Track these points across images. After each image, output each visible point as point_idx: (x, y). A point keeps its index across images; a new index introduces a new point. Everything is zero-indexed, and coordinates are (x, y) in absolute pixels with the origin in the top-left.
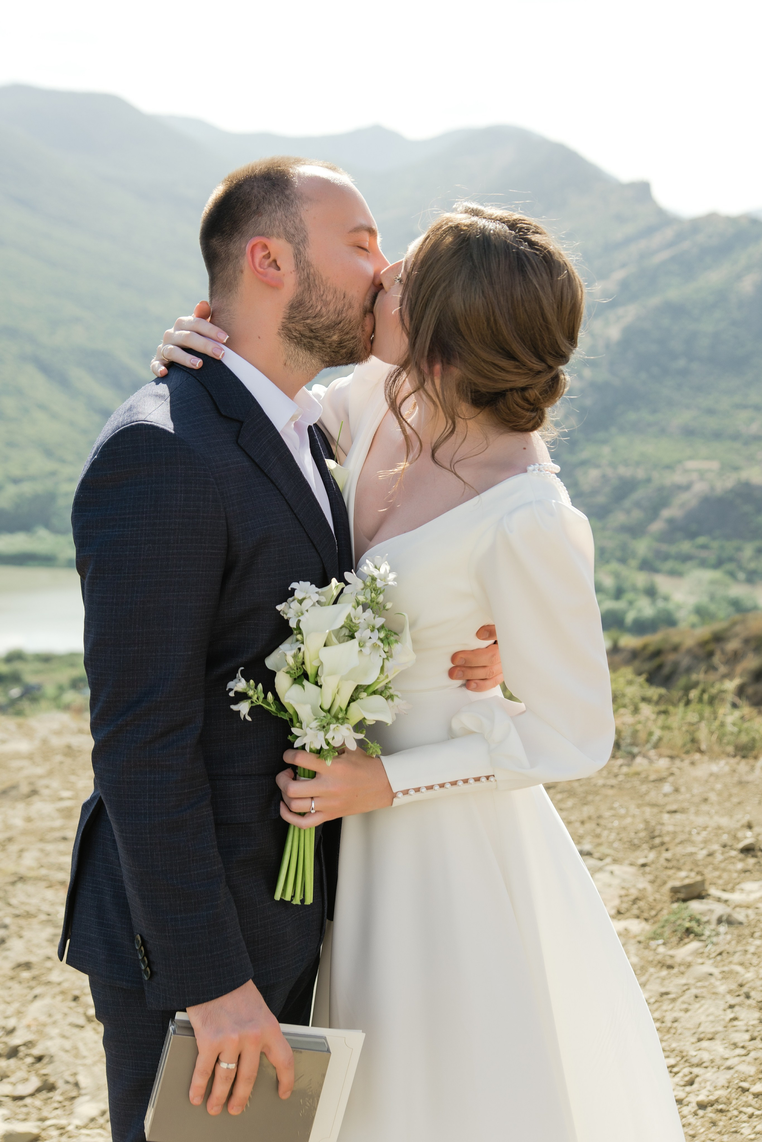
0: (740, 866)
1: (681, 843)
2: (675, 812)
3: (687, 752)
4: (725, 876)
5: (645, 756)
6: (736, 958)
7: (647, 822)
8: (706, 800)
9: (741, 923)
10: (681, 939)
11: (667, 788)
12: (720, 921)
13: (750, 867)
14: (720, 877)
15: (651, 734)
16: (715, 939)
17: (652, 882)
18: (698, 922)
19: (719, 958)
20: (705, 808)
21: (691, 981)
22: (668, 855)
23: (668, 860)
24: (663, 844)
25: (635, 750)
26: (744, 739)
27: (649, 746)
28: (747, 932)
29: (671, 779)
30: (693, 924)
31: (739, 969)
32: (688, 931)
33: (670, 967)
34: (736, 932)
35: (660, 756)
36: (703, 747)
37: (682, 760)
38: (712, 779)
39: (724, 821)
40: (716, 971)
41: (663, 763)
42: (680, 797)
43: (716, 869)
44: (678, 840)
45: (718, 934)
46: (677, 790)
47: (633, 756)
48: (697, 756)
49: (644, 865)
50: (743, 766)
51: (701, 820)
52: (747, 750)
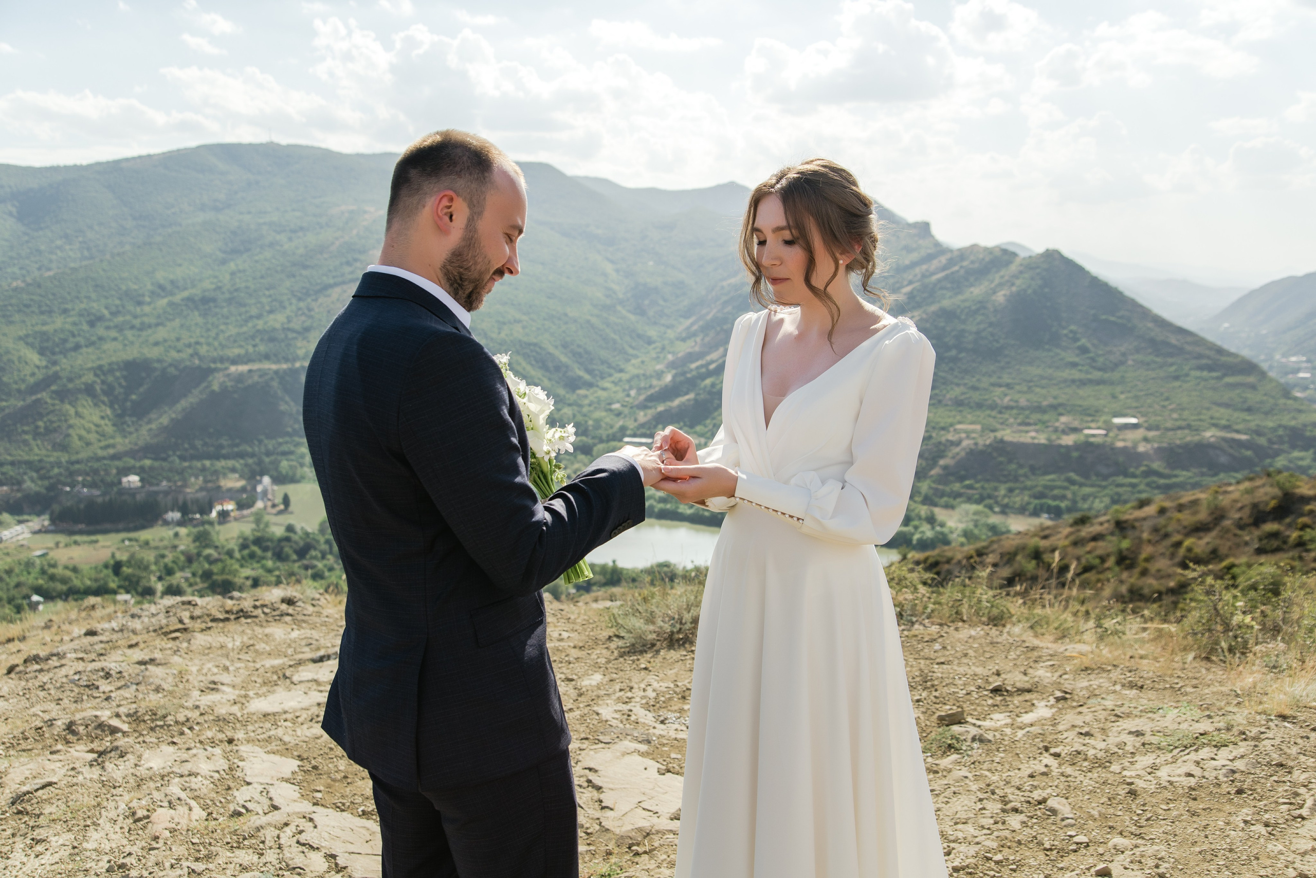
0: (990, 702)
1: (947, 685)
2: (943, 663)
3: (953, 622)
4: (979, 709)
5: (921, 623)
6: (985, 766)
7: (921, 670)
8: (966, 655)
9: (990, 741)
10: (944, 752)
11: (937, 646)
12: (974, 739)
13: (998, 703)
14: (975, 710)
15: (926, 607)
16: (969, 753)
17: (923, 713)
18: (957, 740)
19: (972, 766)
20: (965, 660)
21: (951, 782)
22: (937, 694)
23: (935, 697)
24: (933, 686)
25: (914, 619)
26: (995, 612)
27: (924, 617)
28: (994, 747)
29: (940, 640)
30: (954, 741)
31: (987, 773)
32: (950, 746)
33: (937, 772)
34: (986, 747)
35: (933, 624)
36: (965, 618)
37: (949, 626)
38: (971, 640)
39: (979, 670)
40: (969, 775)
41: (935, 629)
42: (948, 653)
43: (972, 704)
44: (944, 684)
45: (972, 749)
46: (944, 648)
47: (913, 623)
48: (960, 624)
49: (918, 701)
50: (994, 632)
51: (961, 670)
52: (997, 620)
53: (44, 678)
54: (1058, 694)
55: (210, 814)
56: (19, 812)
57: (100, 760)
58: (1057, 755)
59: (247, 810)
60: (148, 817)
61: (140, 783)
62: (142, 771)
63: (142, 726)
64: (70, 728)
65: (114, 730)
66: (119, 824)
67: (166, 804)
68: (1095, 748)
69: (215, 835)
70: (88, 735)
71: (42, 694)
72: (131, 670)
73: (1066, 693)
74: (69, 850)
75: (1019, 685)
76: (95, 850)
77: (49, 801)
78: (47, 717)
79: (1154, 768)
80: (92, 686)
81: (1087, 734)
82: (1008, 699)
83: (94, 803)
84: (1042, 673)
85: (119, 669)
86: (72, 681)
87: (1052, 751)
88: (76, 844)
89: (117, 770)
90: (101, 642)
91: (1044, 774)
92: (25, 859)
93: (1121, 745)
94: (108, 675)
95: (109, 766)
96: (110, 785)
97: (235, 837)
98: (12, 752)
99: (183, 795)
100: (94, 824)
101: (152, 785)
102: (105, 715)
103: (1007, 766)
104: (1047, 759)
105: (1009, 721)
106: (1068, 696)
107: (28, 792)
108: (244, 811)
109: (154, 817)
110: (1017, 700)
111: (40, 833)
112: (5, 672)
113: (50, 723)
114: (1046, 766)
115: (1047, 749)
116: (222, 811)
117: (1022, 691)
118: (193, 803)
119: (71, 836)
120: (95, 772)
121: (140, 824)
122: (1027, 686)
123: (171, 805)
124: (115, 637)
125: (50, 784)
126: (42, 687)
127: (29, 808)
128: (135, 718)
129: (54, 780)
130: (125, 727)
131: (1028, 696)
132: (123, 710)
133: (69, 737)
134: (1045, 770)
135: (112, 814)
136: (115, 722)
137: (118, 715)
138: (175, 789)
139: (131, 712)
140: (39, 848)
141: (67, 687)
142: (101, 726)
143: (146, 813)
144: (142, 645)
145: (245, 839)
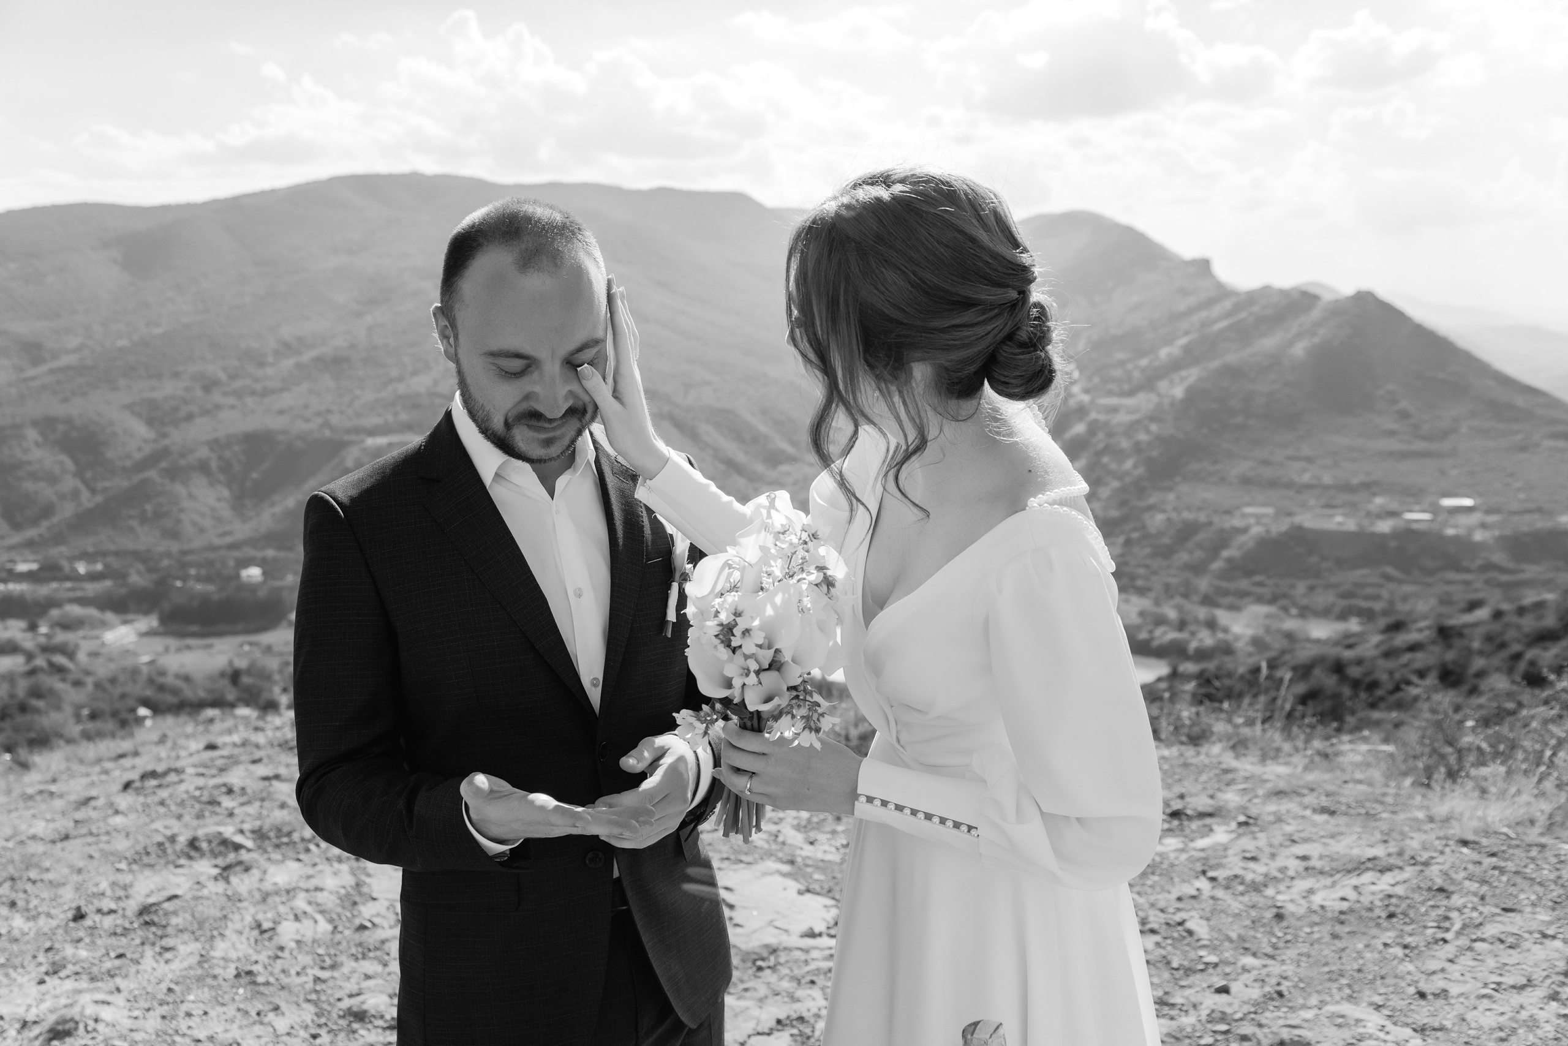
13: (1174, 827)
53: (164, 794)
54: (1242, 818)
55: (335, 928)
56: (147, 923)
57: (225, 874)
58: (1213, 879)
59: (374, 924)
60: (273, 929)
61: (265, 897)
62: (267, 886)
63: (267, 843)
64: (193, 844)
65: (237, 847)
66: (245, 935)
67: (292, 917)
68: (1254, 872)
69: (341, 947)
70: (212, 851)
71: (162, 810)
72: (254, 786)
73: (1249, 817)
74: (197, 958)
75: (1201, 809)
76: (223, 958)
77: (175, 913)
78: (168, 833)
79: (1311, 891)
80: (213, 802)
81: (1254, 859)
82: (1186, 823)
83: (219, 914)
84: (1231, 798)
85: (242, 785)
86: (195, 798)
87: (1211, 874)
88: (203, 952)
89: (242, 883)
90: (223, 757)
91: (1193, 897)
92: (155, 965)
93: (1283, 870)
94: (230, 791)
95: (234, 880)
96: (235, 899)
97: (360, 950)
98: (135, 867)
99: (309, 909)
100: (221, 935)
101: (277, 899)
102: (228, 831)
103: (1158, 889)
104: (1203, 884)
105: (1181, 846)
106: (1251, 821)
107: (154, 904)
108: (369, 925)
109: (280, 929)
110: (1195, 825)
111: (168, 942)
112: (120, 787)
113: (172, 839)
114: (1198, 890)
115: (1204, 872)
116: (348, 925)
117: (1202, 815)
118: (319, 917)
119: (198, 945)
120: (220, 887)
121: (266, 936)
122: (1209, 810)
123: (297, 918)
124: (237, 751)
125: (175, 897)
126: (162, 803)
127: (156, 919)
128: (259, 835)
129: (179, 892)
130: (249, 844)
131: (1208, 821)
132: (247, 827)
133: (193, 853)
134: (1194, 893)
135: (238, 926)
136: (238, 839)
137: (242, 832)
138: (300, 903)
139: (257, 828)
140: (168, 955)
141: (188, 803)
142: (225, 842)
143: (270, 925)
144: (265, 760)
145: (370, 950)
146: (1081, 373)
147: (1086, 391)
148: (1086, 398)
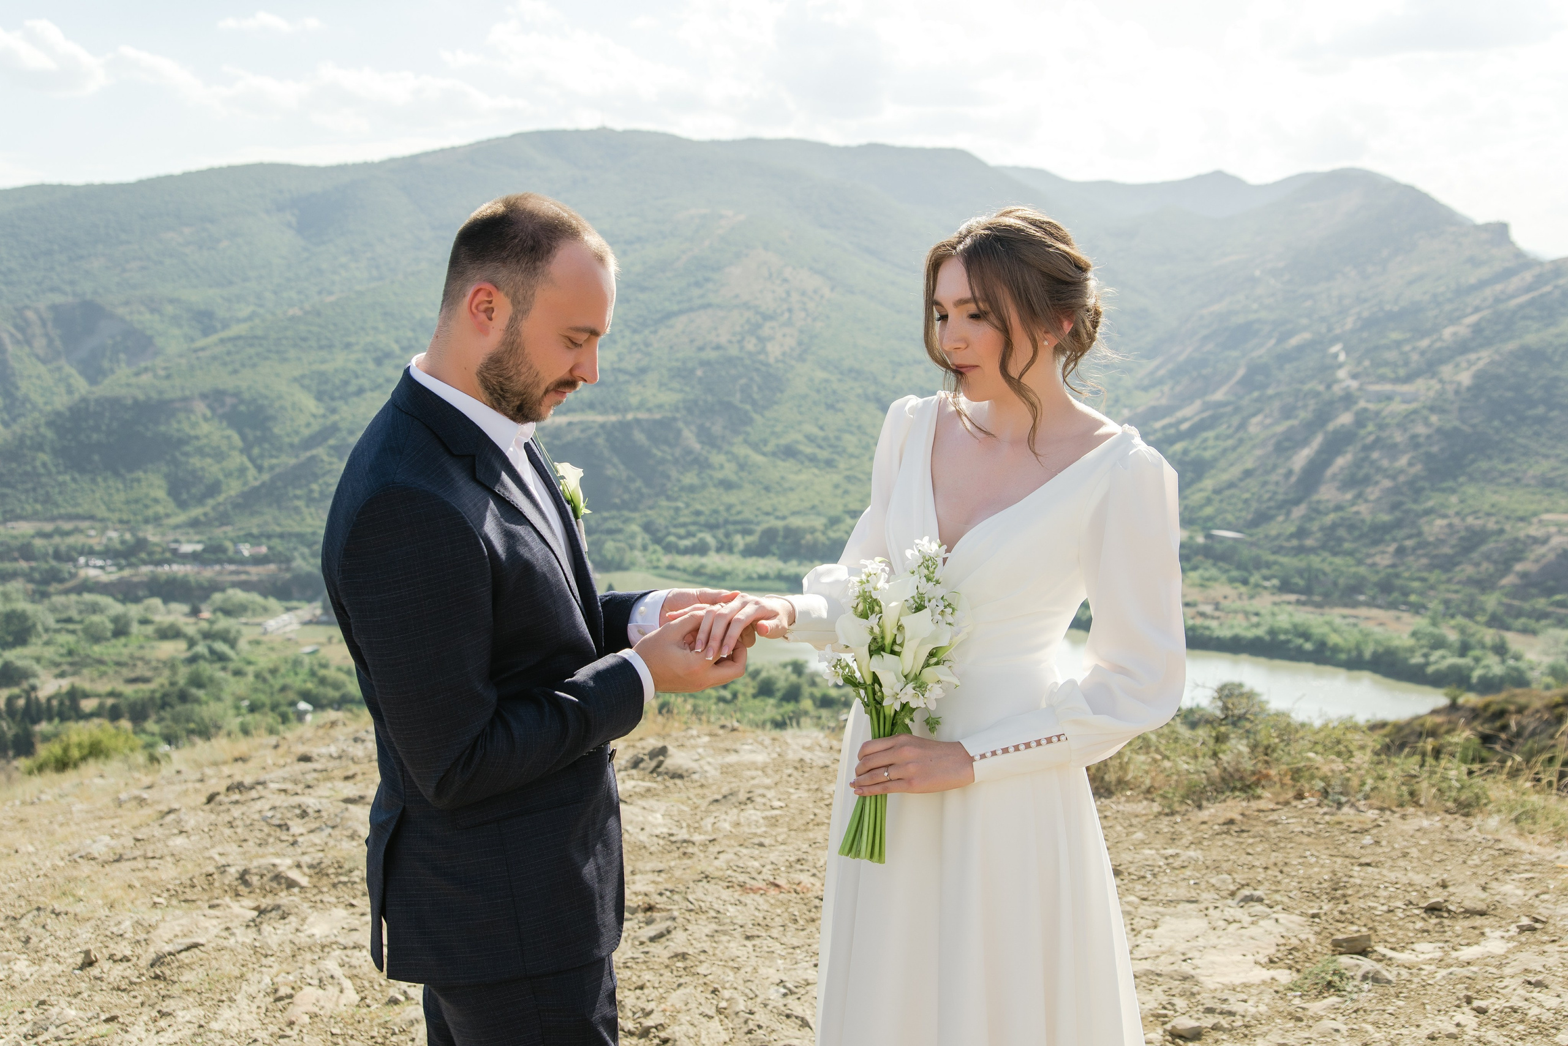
0: (1420, 925)
1: (1365, 896)
2: (1368, 865)
3: (1401, 805)
4: (1400, 934)
5: (1353, 805)
6: (1372, 1017)
7: (1334, 873)
8: (1405, 855)
9: (1389, 982)
10: (1320, 993)
11: (1367, 840)
12: (1365, 978)
13: (1430, 928)
14: (1394, 935)
15: (1363, 784)
16: (1355, 996)
17: (1317, 933)
18: (1341, 977)
19: (1354, 1015)
20: (1402, 863)
21: (1315, 1036)
22: (1344, 908)
23: (1341, 912)
24: (1344, 896)
25: (1343, 799)
27: (1360, 796)
28: (1392, 991)
29: (1374, 831)
30: (1336, 978)
31: (1369, 1028)
32: (1330, 984)
33: (1300, 1019)
34: (1381, 991)
35: (1371, 807)
36: (1422, 802)
37: (1393, 812)
38: (1419, 834)
39: (1419, 879)
40: (1343, 1028)
41: (1372, 814)
42: (1379, 850)
43: (1392, 926)
44: (1361, 894)
45: (1361, 991)
46: (1377, 843)
47: (1340, 805)
48: (1411, 810)
49: (1314, 916)
50: (1457, 823)
51: (1392, 876)
52: (1466, 808)
53: (236, 812)
54: (1525, 921)
55: (363, 999)
56: (157, 977)
57: (258, 920)
58: (1481, 1011)
59: (407, 998)
60: (291, 996)
61: (297, 951)
62: (302, 939)
63: (325, 880)
64: (243, 877)
65: (291, 884)
66: (257, 1002)
67: (316, 982)
68: (1541, 1006)
69: (361, 1027)
70: (262, 888)
71: (228, 832)
72: (330, 808)
73: (1537, 921)
74: (194, 1028)
75: (1468, 904)
76: (221, 1032)
77: (190, 966)
78: (222, 861)
80: (284, 827)
81: (1539, 984)
82: (1446, 922)
83: (237, 973)
84: (1511, 890)
85: (318, 807)
86: (265, 819)
87: (1476, 1003)
88: (202, 1023)
89: (275, 934)
90: (315, 770)
91: (1451, 1036)
92: (143, 1035)
94: (304, 814)
95: (266, 928)
96: (260, 953)
97: (383, 1031)
98: (174, 902)
99: (338, 972)
100: (231, 1000)
101: (309, 956)
102: (284, 864)
103: (1402, 1020)
104: (1467, 1017)
105: (1438, 954)
106: (1538, 925)
107: (170, 954)
108: (402, 998)
109: (298, 997)
110: (1460, 926)
111: (168, 1006)
112: (204, 800)
113: (223, 869)
114: (1458, 1025)
115: (1469, 1000)
116: (379, 996)
117: (1470, 913)
118: (347, 984)
119: (201, 1012)
120: (252, 933)
121: (280, 1004)
122: (1481, 906)
123: (321, 985)
124: (331, 764)
125: (196, 946)
126: (231, 825)
127: (168, 972)
128: (318, 870)
129: (201, 941)
130: (304, 881)
131: (1478, 921)
132: (306, 860)
133: (242, 889)
134: (1454, 1030)
135: (253, 990)
136: (294, 875)
137: (299, 866)
138: (331, 965)
139: (315, 862)
140: (163, 1023)
141: (257, 825)
142: (277, 878)
143: (289, 991)
144: (359, 778)
145: (394, 1034)
146: (1347, 354)
147: (1354, 376)
148: (1354, 384)
